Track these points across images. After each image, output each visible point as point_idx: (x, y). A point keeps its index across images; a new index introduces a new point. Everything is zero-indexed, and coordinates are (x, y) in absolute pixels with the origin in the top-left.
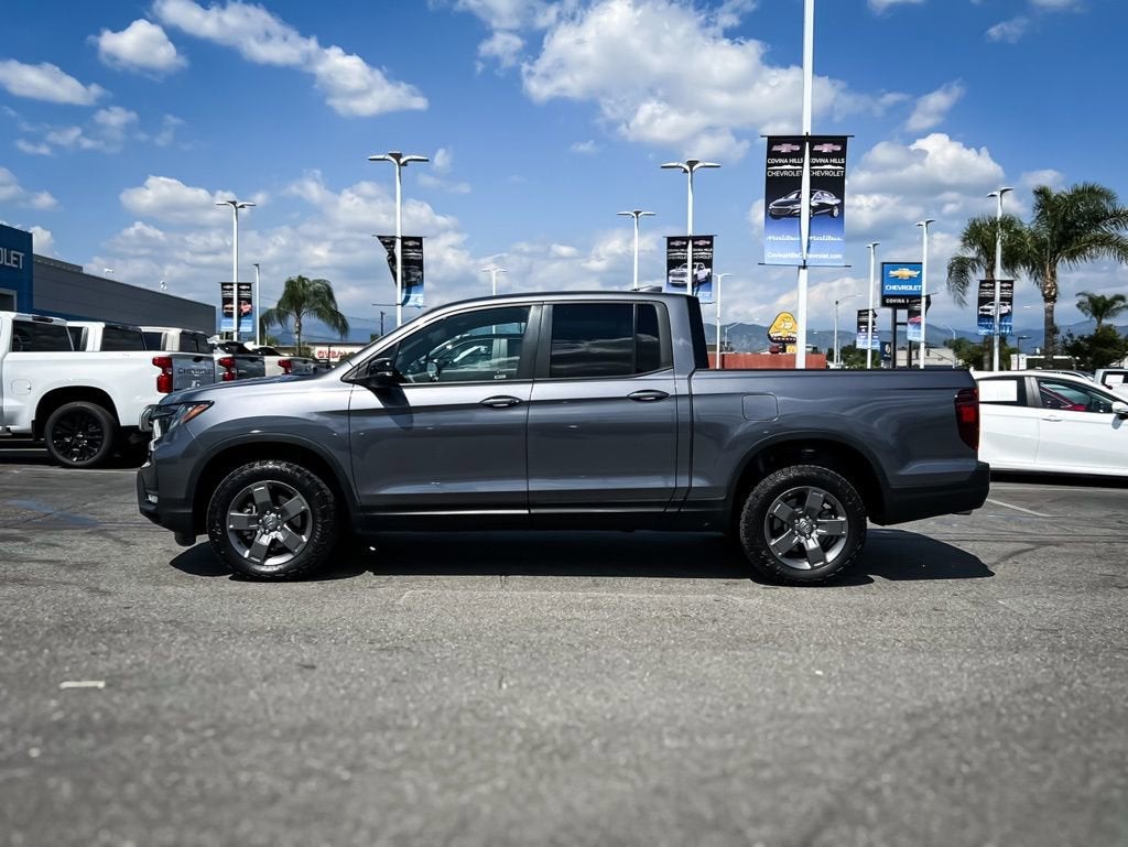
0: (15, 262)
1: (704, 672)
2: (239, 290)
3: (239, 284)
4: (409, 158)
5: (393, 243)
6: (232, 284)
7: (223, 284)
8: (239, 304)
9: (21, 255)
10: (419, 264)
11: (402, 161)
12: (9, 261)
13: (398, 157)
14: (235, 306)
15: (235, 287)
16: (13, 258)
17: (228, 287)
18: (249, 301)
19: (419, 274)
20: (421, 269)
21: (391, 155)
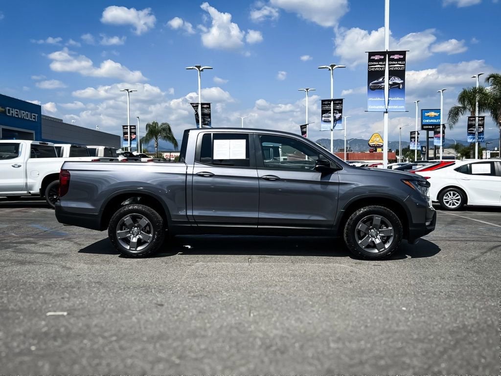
0: (34, 118)
1: (348, 308)
3: (130, 126)
4: (204, 67)
5: (197, 106)
6: (127, 126)
7: (123, 126)
8: (131, 135)
9: (36, 115)
10: (209, 115)
11: (201, 69)
12: (31, 118)
13: (199, 67)
14: (129, 136)
15: (129, 127)
16: (33, 117)
18: (135, 133)
19: (209, 120)
20: (210, 118)
21: (196, 66)
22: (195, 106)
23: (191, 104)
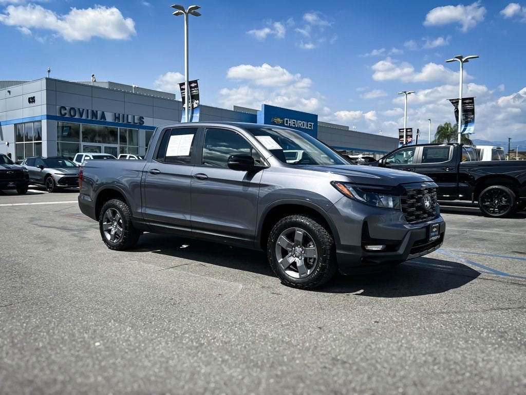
0: (310, 127)
2: (407, 131)
3: (407, 129)
4: (467, 57)
5: (458, 102)
6: (403, 129)
7: (400, 130)
8: (407, 138)
9: (313, 124)
10: (473, 111)
11: (463, 60)
12: (307, 127)
13: (460, 58)
14: (404, 139)
15: (405, 130)
16: (309, 125)
17: (402, 131)
18: (411, 136)
19: (472, 116)
20: (473, 114)
21: (456, 57)
22: (455, 102)
23: (450, 100)
